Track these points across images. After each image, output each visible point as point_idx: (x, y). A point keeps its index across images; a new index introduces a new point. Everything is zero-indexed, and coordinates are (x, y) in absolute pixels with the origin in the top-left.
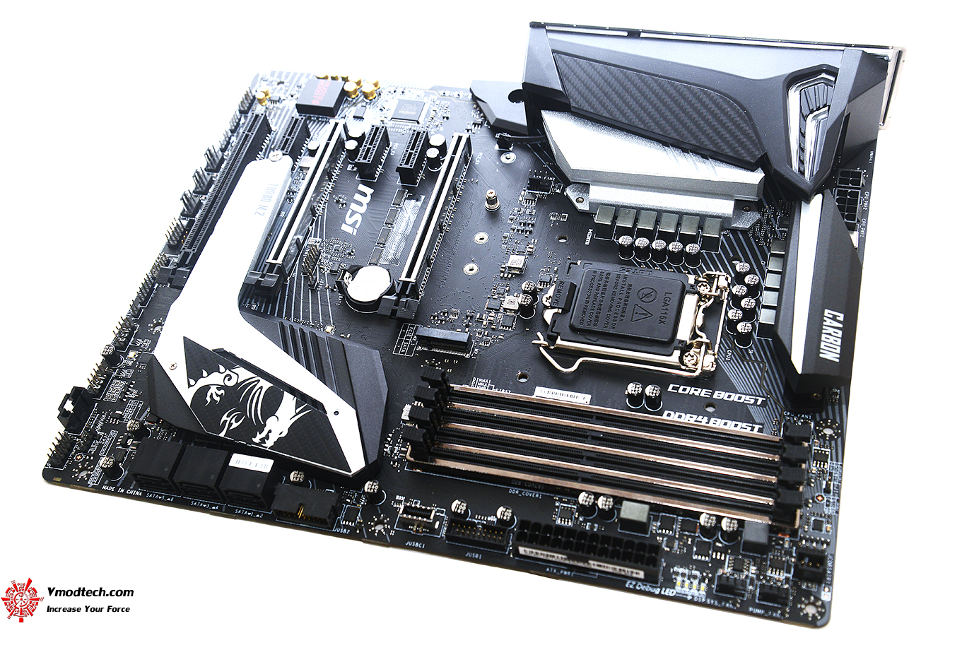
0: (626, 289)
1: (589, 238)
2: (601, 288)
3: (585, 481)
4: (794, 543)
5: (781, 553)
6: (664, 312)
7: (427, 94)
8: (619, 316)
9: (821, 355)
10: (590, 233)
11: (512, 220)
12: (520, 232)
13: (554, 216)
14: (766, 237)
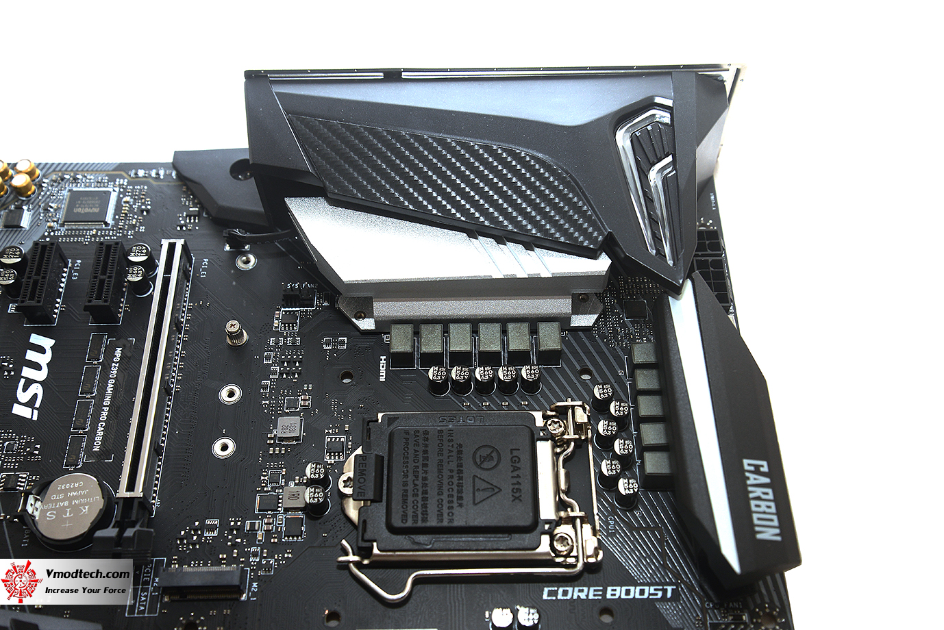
0: (454, 454)
1: (383, 370)
2: (421, 456)
6: (515, 481)
7: (112, 179)
8: (455, 499)
9: (759, 536)
10: (383, 361)
11: (268, 358)
12: (285, 376)
13: (328, 343)
14: (615, 333)
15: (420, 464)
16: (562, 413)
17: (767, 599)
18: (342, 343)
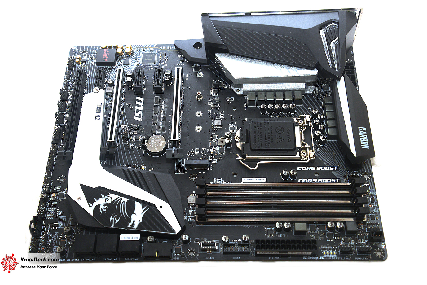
0: (270, 129)
1: (245, 107)
2: (259, 130)
3: (276, 217)
4: (365, 227)
5: (361, 232)
6: (289, 136)
8: (270, 141)
9: (362, 147)
10: (245, 104)
11: (210, 103)
12: (215, 109)
13: (228, 99)
14: (319, 95)
15: (259, 132)
16: (302, 118)
17: (366, 170)
18: (232, 99)
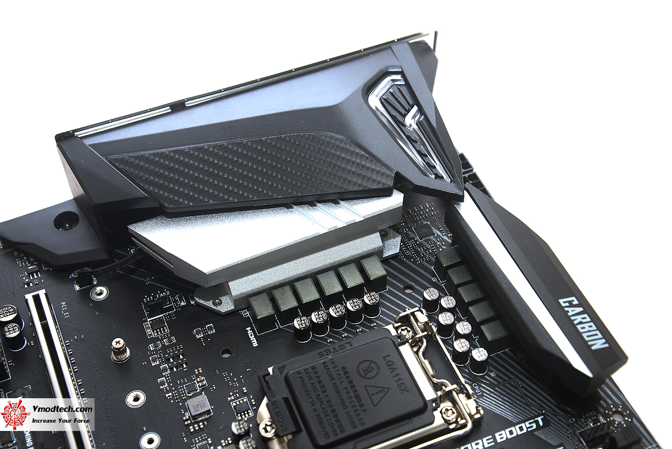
0: (342, 375)
1: (252, 338)
2: (317, 386)
6: (397, 378)
8: (358, 407)
9: (593, 348)
10: (249, 332)
11: (154, 360)
12: (175, 370)
13: (198, 333)
14: (418, 253)
15: (320, 392)
16: (406, 321)
17: (610, 402)
18: (210, 328)
